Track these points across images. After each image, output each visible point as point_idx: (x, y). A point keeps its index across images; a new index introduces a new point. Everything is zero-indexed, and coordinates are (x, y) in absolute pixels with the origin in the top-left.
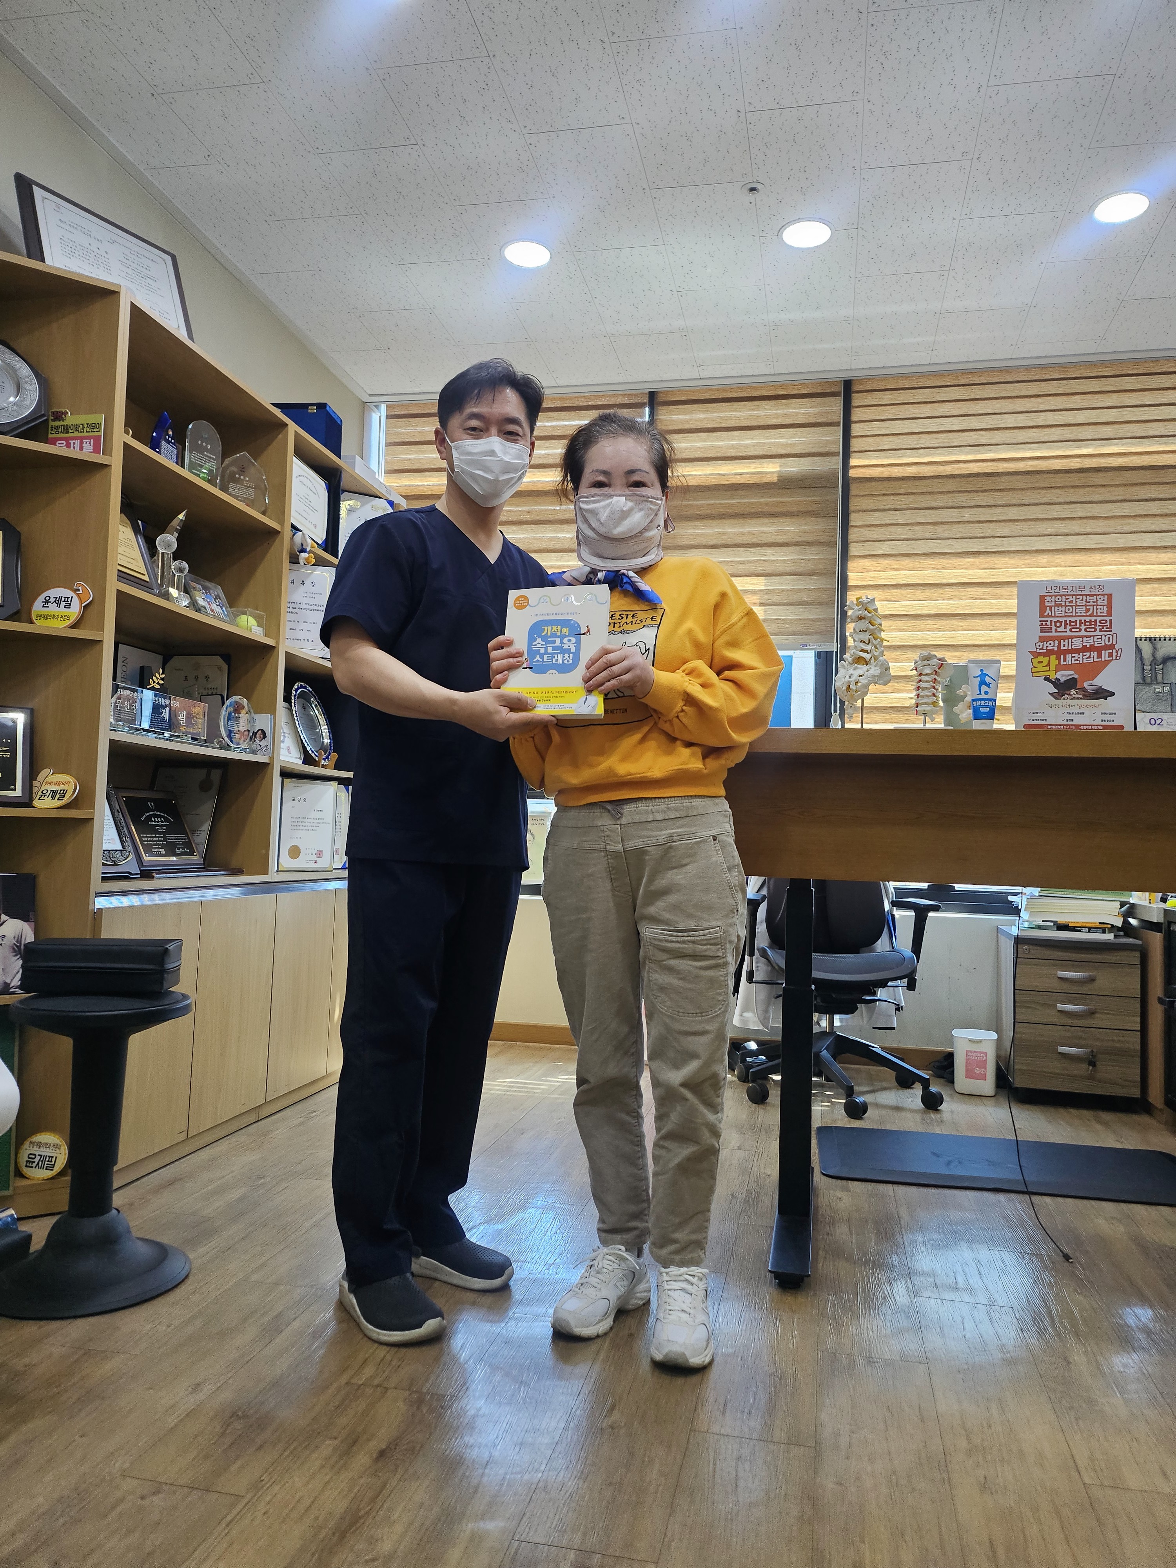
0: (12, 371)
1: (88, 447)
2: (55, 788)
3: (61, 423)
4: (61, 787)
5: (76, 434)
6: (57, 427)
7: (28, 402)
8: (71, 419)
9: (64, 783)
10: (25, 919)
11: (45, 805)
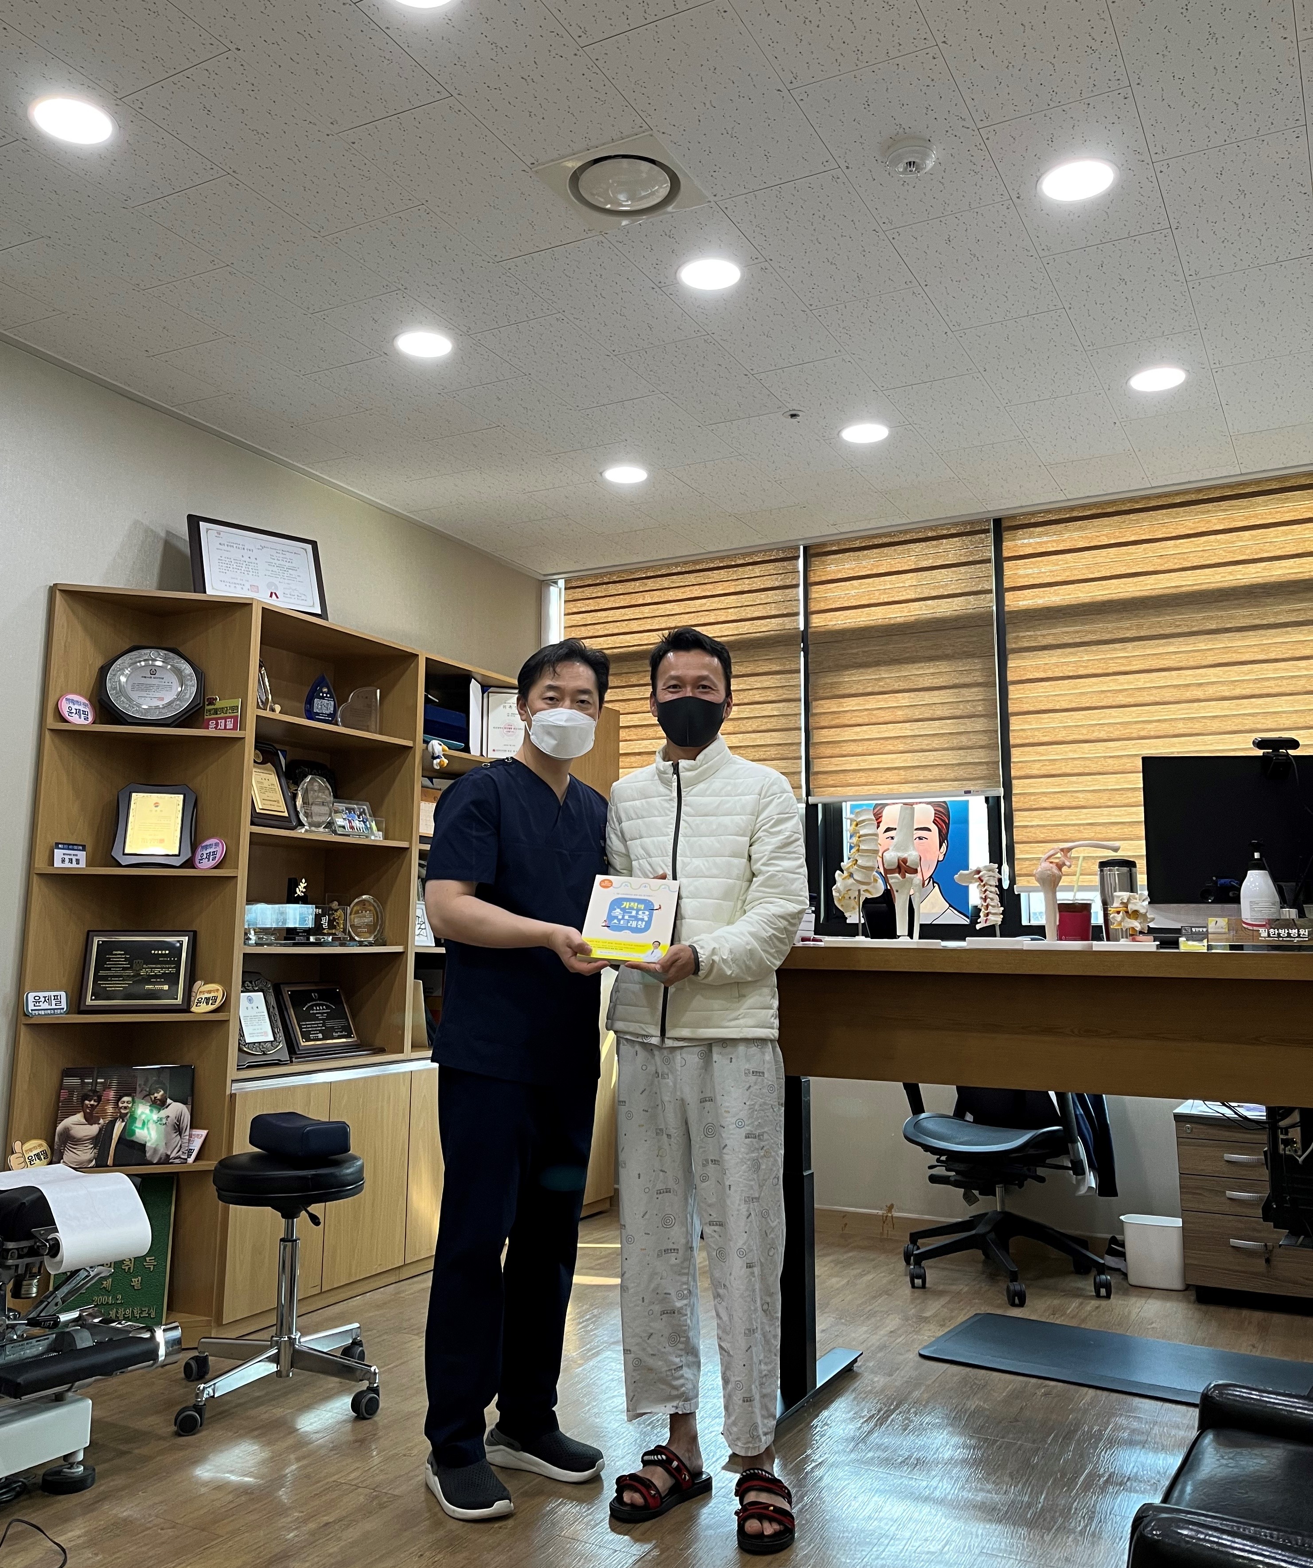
0: (178, 672)
1: (230, 725)
2: (207, 995)
3: (212, 707)
4: (212, 994)
5: (222, 715)
6: (210, 710)
7: (187, 696)
8: (219, 704)
9: (213, 991)
10: (184, 1103)
11: (200, 1009)
